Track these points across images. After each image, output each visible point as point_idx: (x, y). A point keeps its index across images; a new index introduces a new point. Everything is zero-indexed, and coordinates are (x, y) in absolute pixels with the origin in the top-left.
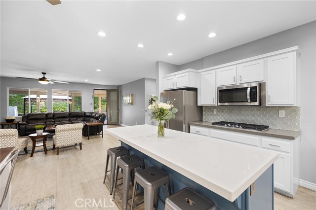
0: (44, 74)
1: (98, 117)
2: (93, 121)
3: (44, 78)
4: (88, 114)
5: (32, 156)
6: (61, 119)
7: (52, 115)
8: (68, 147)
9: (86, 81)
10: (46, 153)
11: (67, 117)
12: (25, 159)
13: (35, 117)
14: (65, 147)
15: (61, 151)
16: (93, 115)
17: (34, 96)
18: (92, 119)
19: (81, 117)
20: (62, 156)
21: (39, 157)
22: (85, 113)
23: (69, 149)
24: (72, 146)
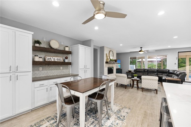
0: (141, 48)
1: (178, 74)
2: (174, 77)
3: (141, 50)
4: (171, 71)
5: (132, 88)
6: (152, 73)
7: (147, 70)
8: (150, 90)
9: (169, 47)
10: (138, 89)
11: (155, 72)
12: (129, 89)
13: (139, 70)
14: (148, 89)
15: (145, 91)
16: (175, 72)
17: (140, 60)
18: (174, 75)
19: (166, 73)
20: (145, 93)
21: (134, 90)
22: (169, 70)
23: (150, 91)
24: (153, 90)
